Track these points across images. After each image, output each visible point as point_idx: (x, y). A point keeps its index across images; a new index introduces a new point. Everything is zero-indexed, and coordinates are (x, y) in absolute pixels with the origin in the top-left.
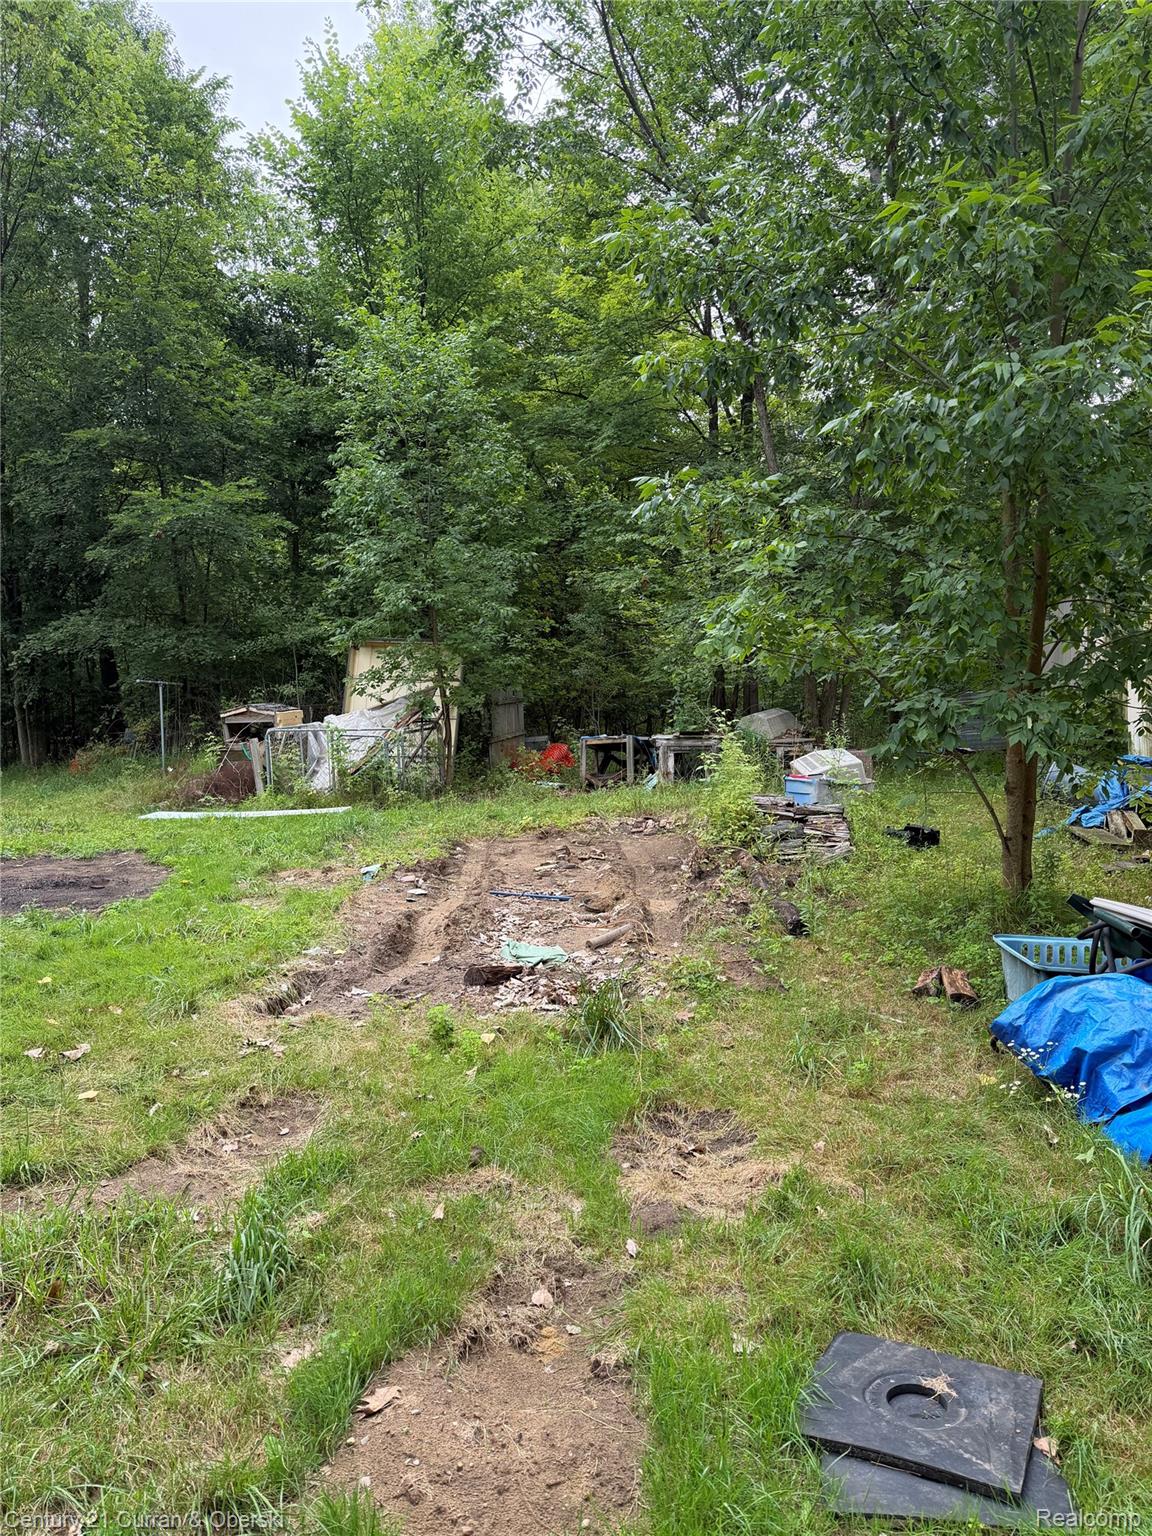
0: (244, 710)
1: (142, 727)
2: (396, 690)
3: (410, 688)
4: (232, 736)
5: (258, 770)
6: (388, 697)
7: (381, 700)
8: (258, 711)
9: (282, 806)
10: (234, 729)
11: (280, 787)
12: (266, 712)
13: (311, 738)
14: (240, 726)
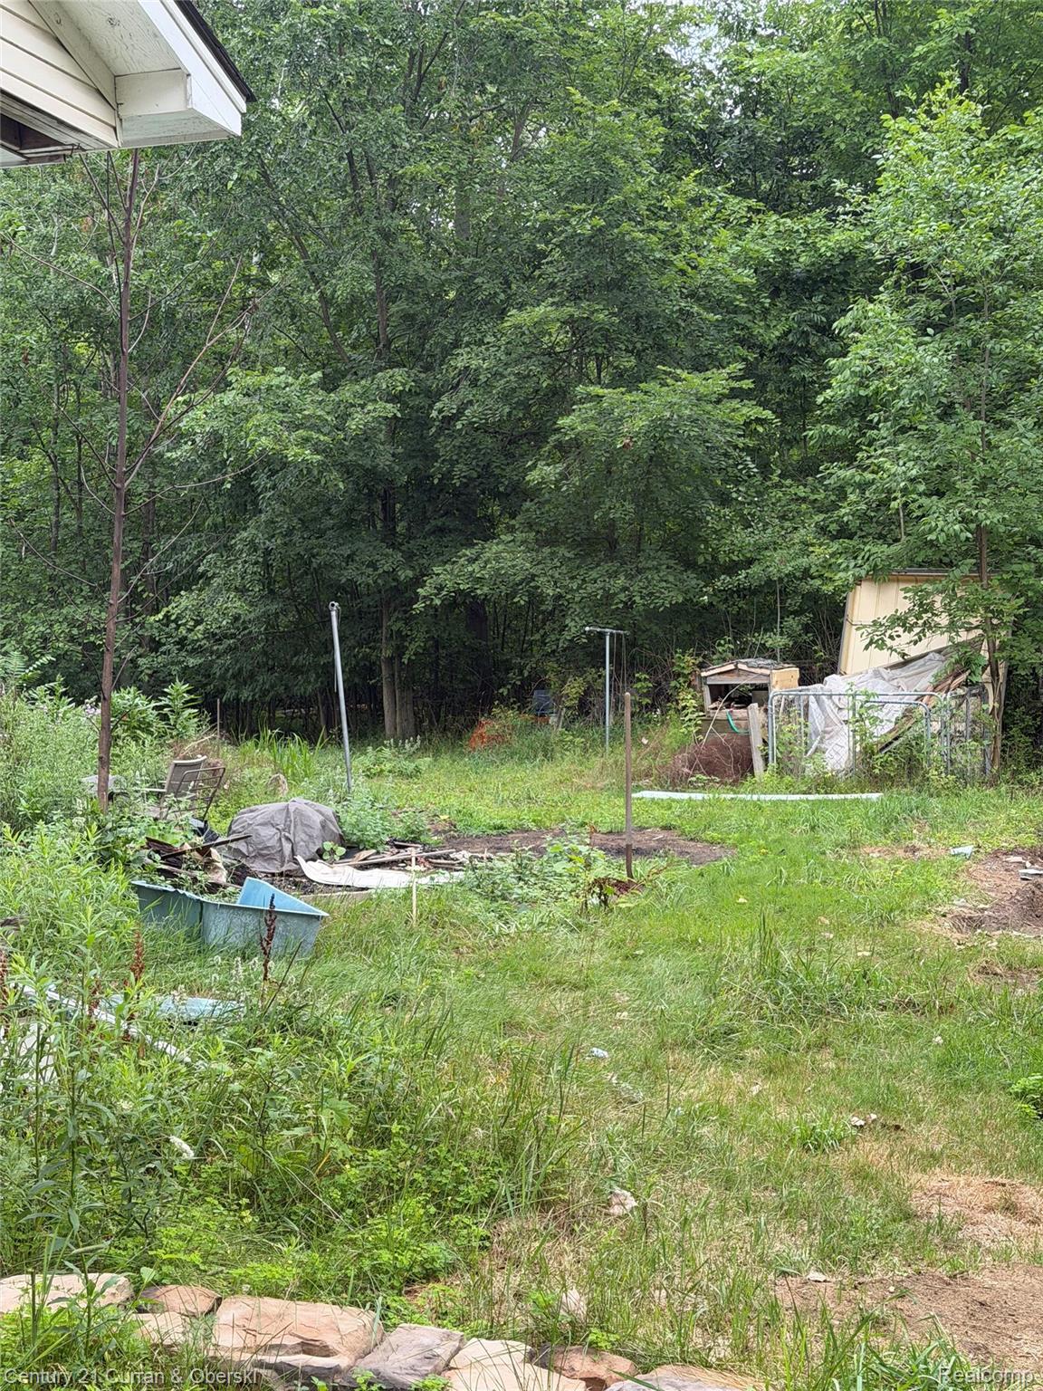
0: (731, 667)
1: (574, 688)
2: (925, 641)
3: (951, 639)
4: (714, 700)
5: (756, 743)
6: (913, 651)
7: (904, 655)
8: (750, 671)
9: (790, 789)
10: (719, 692)
11: (786, 767)
12: (759, 671)
13: (813, 705)
14: (727, 688)
